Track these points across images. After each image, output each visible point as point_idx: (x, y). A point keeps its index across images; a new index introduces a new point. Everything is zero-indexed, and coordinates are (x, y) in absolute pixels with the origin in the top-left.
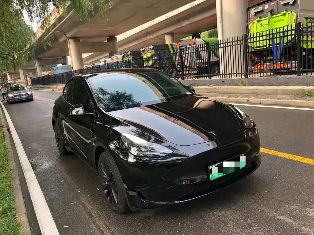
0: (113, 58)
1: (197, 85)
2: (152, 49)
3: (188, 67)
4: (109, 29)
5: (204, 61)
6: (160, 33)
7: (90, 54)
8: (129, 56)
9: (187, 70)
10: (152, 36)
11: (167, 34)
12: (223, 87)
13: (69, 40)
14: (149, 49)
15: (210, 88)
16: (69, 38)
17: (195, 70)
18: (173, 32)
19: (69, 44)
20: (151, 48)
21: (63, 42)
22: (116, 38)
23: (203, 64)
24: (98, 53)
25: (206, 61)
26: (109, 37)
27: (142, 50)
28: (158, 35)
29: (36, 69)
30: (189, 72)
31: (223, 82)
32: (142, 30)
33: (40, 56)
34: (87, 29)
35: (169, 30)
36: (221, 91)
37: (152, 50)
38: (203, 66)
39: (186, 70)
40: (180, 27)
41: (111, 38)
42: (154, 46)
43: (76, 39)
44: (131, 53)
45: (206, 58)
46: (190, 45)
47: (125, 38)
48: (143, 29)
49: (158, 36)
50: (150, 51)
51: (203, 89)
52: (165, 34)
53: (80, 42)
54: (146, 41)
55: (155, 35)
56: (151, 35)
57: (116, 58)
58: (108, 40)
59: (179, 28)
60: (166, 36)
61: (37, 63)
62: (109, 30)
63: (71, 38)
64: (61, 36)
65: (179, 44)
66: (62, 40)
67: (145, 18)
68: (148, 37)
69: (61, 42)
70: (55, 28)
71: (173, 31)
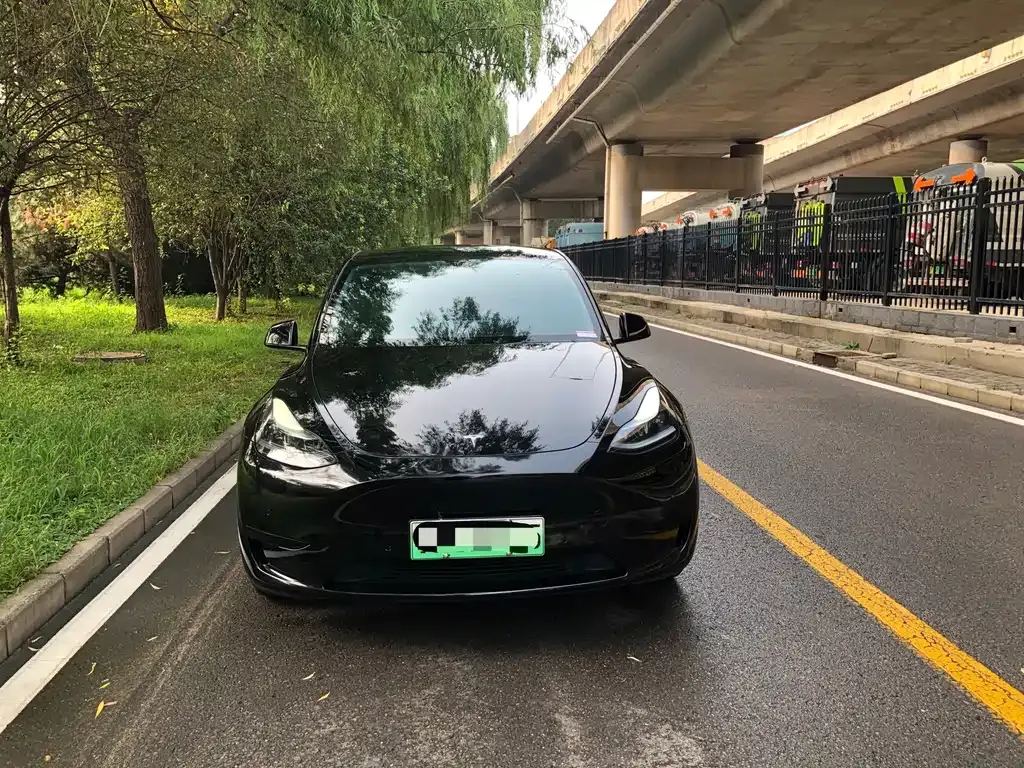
0: (717, 211)
1: (923, 329)
2: (828, 189)
3: (940, 263)
4: (737, 117)
5: (1010, 247)
6: (935, 132)
7: (686, 194)
8: (760, 209)
9: (937, 273)
10: (899, 144)
11: (959, 137)
12: (1001, 348)
13: (610, 148)
14: (822, 191)
15: (960, 345)
16: (611, 142)
17: (960, 274)
18: (986, 130)
19: (610, 159)
20: (825, 188)
21: (595, 153)
22: (762, 147)
23: (1003, 257)
24: (714, 192)
25: (1018, 247)
26: (738, 142)
27: (800, 193)
28: (924, 142)
29: (522, 227)
30: (942, 280)
31: (1013, 329)
32: (866, 120)
33: (536, 191)
34: (662, 116)
35: (967, 124)
36: (987, 361)
37: (829, 192)
38: (1001, 265)
39: (932, 272)
40: (1014, 116)
41: (747, 147)
42: (836, 181)
43: (631, 145)
44: (766, 200)
45: (1019, 236)
46: (961, 183)
47: (804, 147)
48: (871, 118)
49: (923, 145)
50: (821, 197)
51: (932, 346)
52: (950, 137)
53: (642, 154)
54: (876, 159)
55: (910, 142)
56: (898, 139)
57: (724, 212)
58: (735, 153)
59: (1008, 119)
60: (952, 144)
61: (525, 211)
62: (738, 120)
63: (617, 141)
64: (590, 135)
65: (924, 180)
66: (591, 147)
67: (862, 82)
68: (887, 149)
69: (589, 155)
70: (575, 112)
71: (983, 126)
